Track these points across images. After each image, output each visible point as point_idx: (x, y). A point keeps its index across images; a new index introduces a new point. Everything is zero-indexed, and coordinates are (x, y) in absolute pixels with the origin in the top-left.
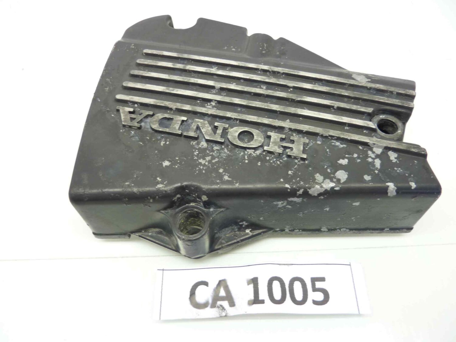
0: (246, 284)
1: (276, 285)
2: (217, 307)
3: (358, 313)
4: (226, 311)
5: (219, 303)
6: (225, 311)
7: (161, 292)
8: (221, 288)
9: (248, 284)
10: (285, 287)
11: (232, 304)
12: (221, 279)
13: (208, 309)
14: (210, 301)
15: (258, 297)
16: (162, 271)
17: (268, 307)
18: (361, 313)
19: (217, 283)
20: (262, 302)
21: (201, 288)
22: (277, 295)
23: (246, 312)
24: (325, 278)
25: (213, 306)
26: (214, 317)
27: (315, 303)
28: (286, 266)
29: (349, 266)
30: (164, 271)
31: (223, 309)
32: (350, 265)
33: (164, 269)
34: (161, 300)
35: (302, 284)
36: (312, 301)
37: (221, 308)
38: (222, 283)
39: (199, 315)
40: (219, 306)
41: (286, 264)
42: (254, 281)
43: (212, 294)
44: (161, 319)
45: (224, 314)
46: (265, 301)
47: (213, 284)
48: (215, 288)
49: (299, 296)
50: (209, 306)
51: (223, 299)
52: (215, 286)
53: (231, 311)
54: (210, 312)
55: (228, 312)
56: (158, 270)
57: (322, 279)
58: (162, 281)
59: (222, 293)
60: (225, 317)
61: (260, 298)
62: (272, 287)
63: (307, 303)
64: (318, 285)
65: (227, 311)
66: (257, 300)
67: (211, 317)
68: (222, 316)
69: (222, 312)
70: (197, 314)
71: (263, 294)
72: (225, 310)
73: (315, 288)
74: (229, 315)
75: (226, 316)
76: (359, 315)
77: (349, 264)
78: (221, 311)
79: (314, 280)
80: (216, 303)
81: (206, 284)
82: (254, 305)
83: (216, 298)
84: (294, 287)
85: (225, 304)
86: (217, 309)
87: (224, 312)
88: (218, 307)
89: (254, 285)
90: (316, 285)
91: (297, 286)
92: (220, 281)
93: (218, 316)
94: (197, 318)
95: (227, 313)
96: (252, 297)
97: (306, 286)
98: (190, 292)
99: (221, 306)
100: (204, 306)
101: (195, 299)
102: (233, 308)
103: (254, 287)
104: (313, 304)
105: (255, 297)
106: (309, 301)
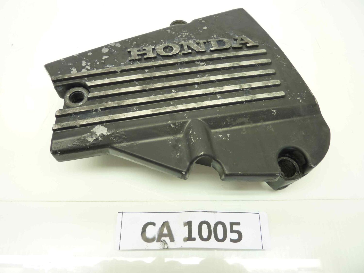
0: (183, 225)
1: (205, 227)
4: (168, 245)
5: (163, 238)
6: (167, 245)
7: (121, 229)
8: (164, 228)
9: (184, 226)
10: (211, 229)
11: (172, 240)
12: (165, 221)
13: (155, 242)
14: (156, 237)
15: (191, 236)
16: (122, 213)
17: (198, 243)
19: (162, 224)
20: (194, 239)
21: (150, 227)
22: (205, 235)
23: (182, 247)
24: (241, 223)
25: (159, 240)
26: (159, 248)
27: (232, 240)
28: (213, 213)
29: (259, 214)
31: (166, 243)
35: (223, 227)
37: (164, 242)
38: (166, 224)
39: (148, 247)
40: (163, 241)
41: (213, 212)
42: (189, 224)
43: (158, 232)
44: (120, 249)
45: (166, 247)
46: (196, 239)
47: (159, 225)
48: (160, 227)
49: (220, 236)
50: (156, 240)
51: (165, 236)
53: (171, 245)
54: (156, 245)
55: (169, 245)
56: (118, 213)
57: (238, 224)
58: (122, 221)
59: (165, 231)
61: (193, 236)
62: (201, 228)
63: (226, 241)
64: (235, 228)
66: (190, 238)
67: (157, 248)
70: (146, 246)
71: (195, 234)
72: (167, 244)
73: (233, 230)
74: (170, 248)
75: (167, 248)
77: (258, 213)
78: (164, 245)
79: (232, 224)
80: (161, 239)
81: (154, 224)
82: (188, 242)
83: (161, 235)
84: (217, 229)
85: (167, 239)
86: (161, 243)
88: (162, 242)
90: (233, 228)
91: (220, 227)
92: (164, 223)
93: (161, 248)
94: (146, 249)
95: (168, 246)
96: (186, 235)
97: (226, 228)
98: (142, 230)
99: (164, 241)
100: (152, 240)
101: (145, 235)
102: (172, 243)
103: (188, 228)
104: (230, 242)
105: (188, 235)
106: (228, 239)
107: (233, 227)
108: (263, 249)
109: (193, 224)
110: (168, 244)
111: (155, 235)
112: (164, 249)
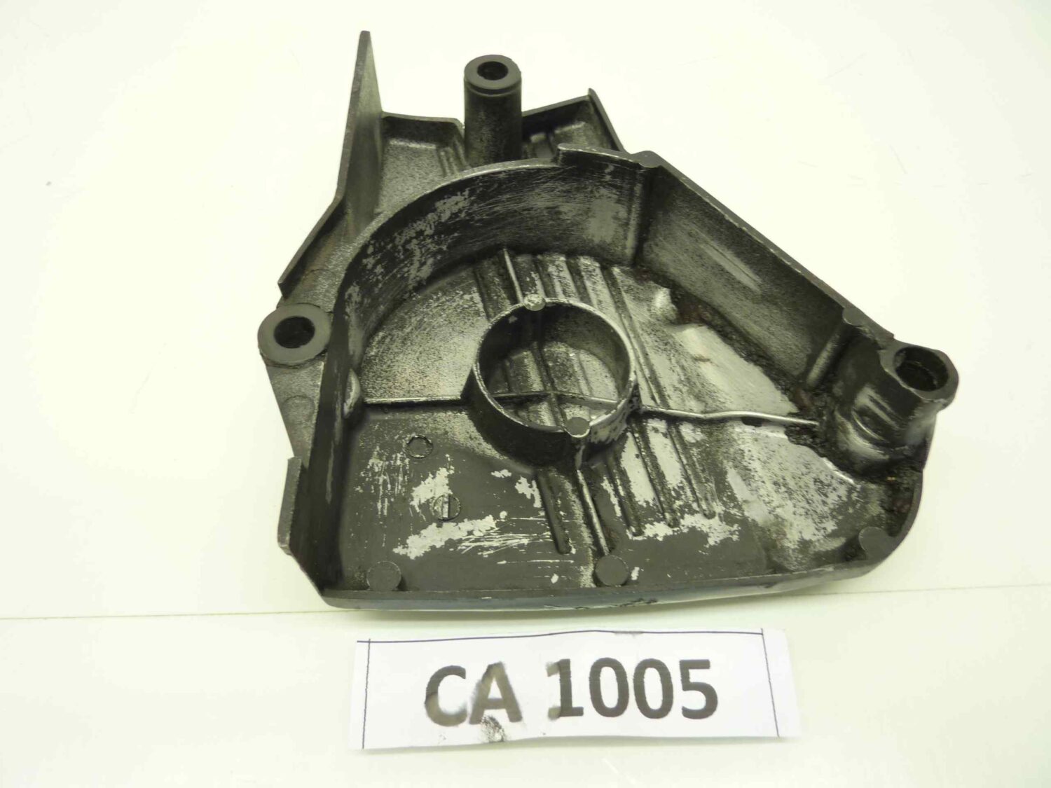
0: (545, 673)
1: (608, 675)
2: (483, 721)
3: (776, 735)
4: (503, 731)
5: (488, 713)
6: (501, 731)
7: (366, 690)
8: (491, 681)
9: (550, 674)
10: (626, 681)
11: (515, 716)
12: (492, 662)
13: (465, 726)
14: (470, 710)
15: (570, 702)
16: (368, 644)
17: (591, 722)
18: (780, 735)
19: (484, 670)
20: (579, 712)
21: (449, 681)
22: (610, 699)
23: (544, 734)
24: (710, 660)
25: (476, 719)
26: (476, 742)
27: (688, 713)
28: (630, 636)
29: (761, 636)
30: (371, 644)
31: (496, 725)
32: (762, 634)
33: (372, 640)
34: (366, 707)
35: (661, 675)
36: (681, 711)
37: (492, 724)
38: (495, 671)
39: (445, 739)
40: (488, 719)
41: (630, 632)
42: (563, 668)
43: (474, 693)
44: (365, 748)
45: (498, 737)
46: (585, 711)
47: (475, 674)
48: (480, 681)
49: (655, 701)
50: (468, 719)
51: (495, 704)
52: (479, 676)
53: (513, 731)
54: (469, 732)
55: (506, 732)
56: (358, 642)
57: (704, 664)
58: (368, 667)
59: (495, 692)
60: (501, 743)
61: (575, 704)
62: (599, 680)
63: (671, 714)
64: (696, 676)
65: (505, 730)
66: (566, 709)
67: (470, 743)
68: (495, 740)
69: (494, 732)
70: (441, 736)
71: (581, 696)
72: (500, 728)
73: (689, 681)
74: (508, 739)
75: (502, 741)
76: (778, 739)
77: (760, 632)
78: (492, 731)
79: (686, 666)
80: (482, 714)
81: (460, 672)
82: (563, 720)
83: (482, 702)
84: (645, 680)
85: (501, 715)
86: (484, 725)
87: (498, 732)
88: (486, 722)
89: (561, 677)
90: (690, 676)
91: (652, 677)
92: (490, 668)
93: (485, 740)
94: (442, 744)
95: (504, 734)
96: (557, 702)
97: (670, 678)
98: (427, 690)
99: (492, 719)
100: (456, 719)
101: (436, 704)
102: (517, 725)
103: (562, 680)
104: (683, 717)
105: (562, 701)
106: (676, 710)
107: (688, 674)
108: (778, 735)
109: (573, 668)
110: (503, 727)
111: (465, 705)
112: (492, 744)
